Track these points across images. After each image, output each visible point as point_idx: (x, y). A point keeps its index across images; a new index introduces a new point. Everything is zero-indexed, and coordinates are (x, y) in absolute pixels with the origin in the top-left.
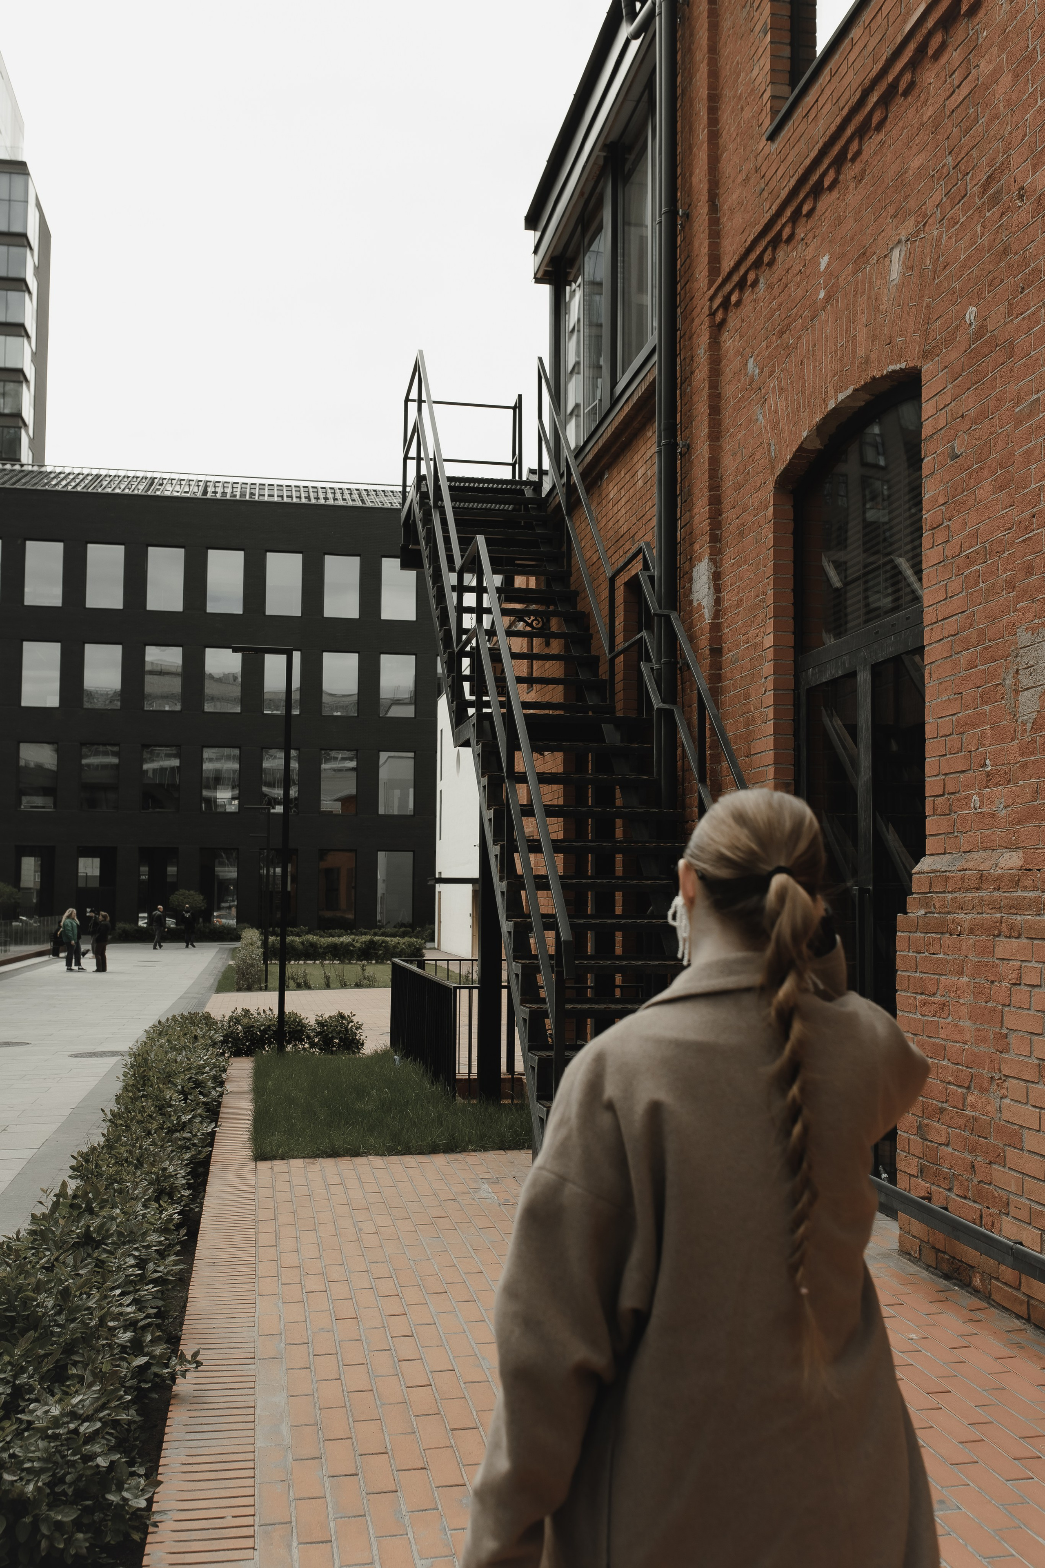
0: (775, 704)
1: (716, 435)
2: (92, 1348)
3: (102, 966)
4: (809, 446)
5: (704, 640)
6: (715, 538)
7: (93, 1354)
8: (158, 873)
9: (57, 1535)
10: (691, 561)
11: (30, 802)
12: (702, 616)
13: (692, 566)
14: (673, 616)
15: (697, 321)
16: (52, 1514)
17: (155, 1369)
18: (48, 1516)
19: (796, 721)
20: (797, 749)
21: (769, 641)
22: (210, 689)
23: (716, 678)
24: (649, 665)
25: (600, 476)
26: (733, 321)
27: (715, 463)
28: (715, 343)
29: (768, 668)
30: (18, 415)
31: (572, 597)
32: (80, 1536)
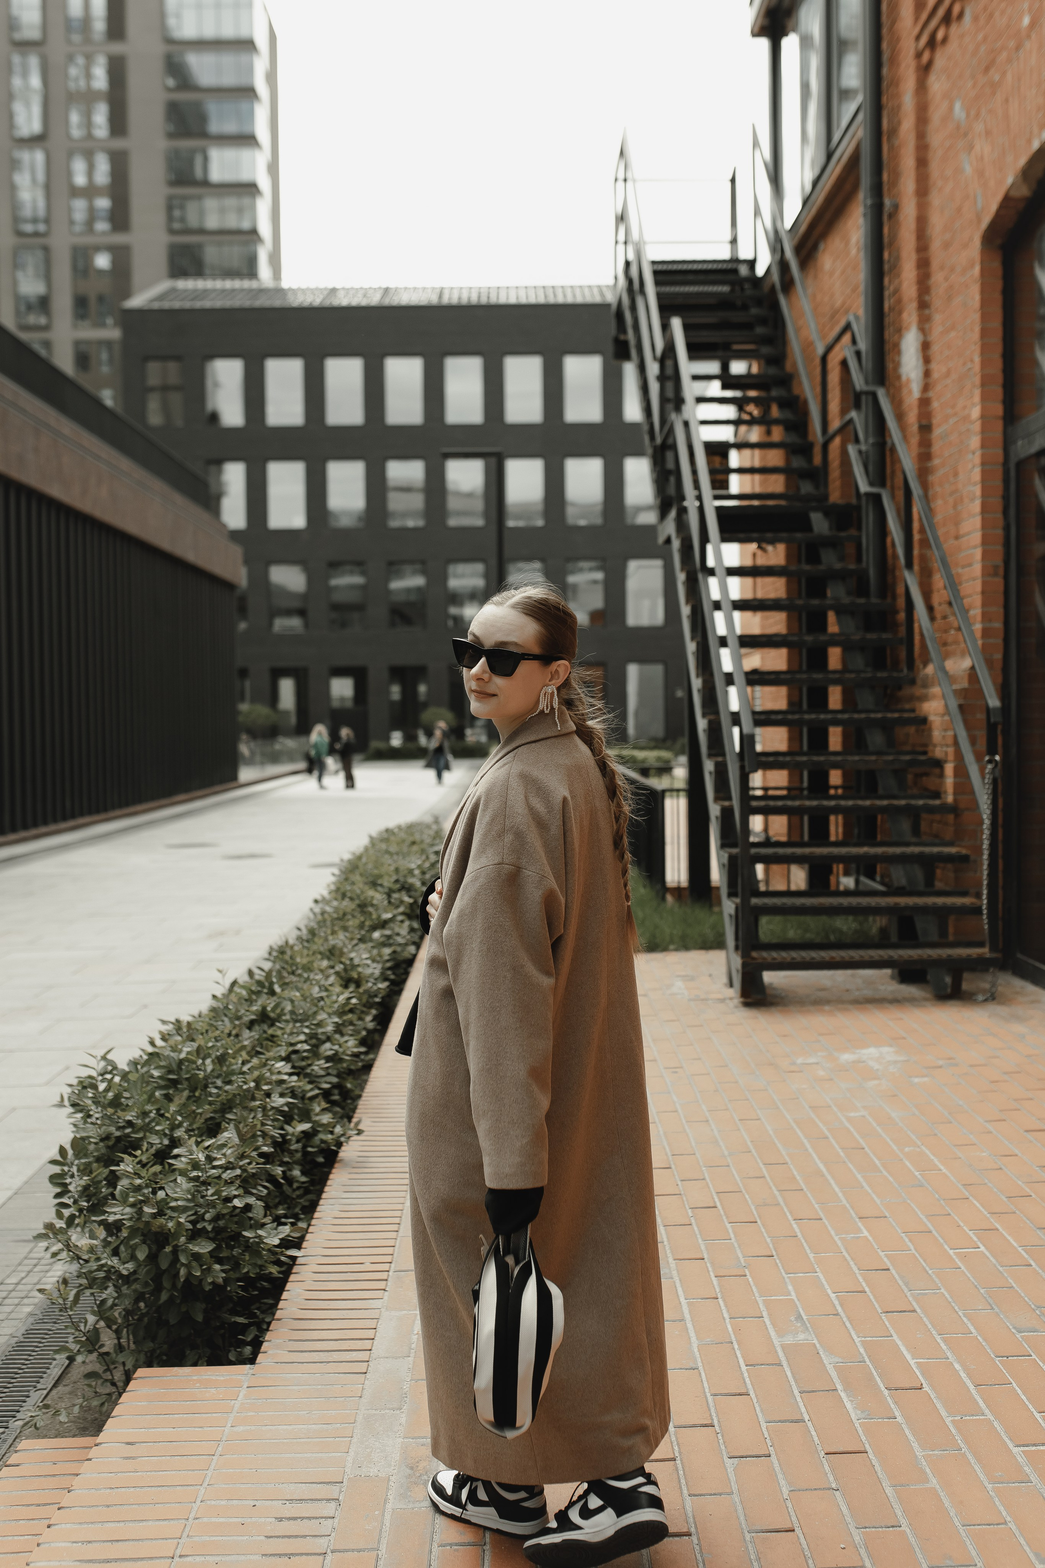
0: (983, 480)
1: (923, 190)
2: (245, 1108)
3: (350, 782)
4: (1015, 194)
5: (912, 418)
6: (923, 305)
7: (245, 1114)
8: (409, 692)
9: (194, 1264)
10: (899, 331)
11: (281, 624)
12: (910, 392)
13: (901, 337)
14: (881, 393)
15: (903, 65)
16: (191, 1246)
17: (322, 1136)
18: (187, 1248)
19: (1006, 498)
20: (1007, 528)
21: (976, 412)
22: (452, 504)
23: (925, 456)
24: (857, 447)
25: (815, 248)
26: (941, 60)
27: (922, 222)
28: (922, 87)
29: (975, 442)
30: (254, 232)
31: (786, 380)
32: (217, 1267)
